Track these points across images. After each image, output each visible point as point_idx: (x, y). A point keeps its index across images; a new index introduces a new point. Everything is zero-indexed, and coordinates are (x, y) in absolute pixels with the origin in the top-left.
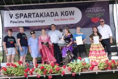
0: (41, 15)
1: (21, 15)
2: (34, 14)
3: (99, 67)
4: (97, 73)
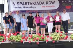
0: (33, 3)
1: (21, 3)
3: (71, 37)
4: (69, 41)
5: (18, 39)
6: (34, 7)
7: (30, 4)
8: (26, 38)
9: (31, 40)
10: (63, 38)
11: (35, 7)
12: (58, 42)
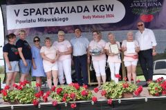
0: (63, 10)
2: (51, 9)
3: (149, 90)
4: (146, 100)
5: (25, 99)
6: (64, 20)
7: (55, 12)
8: (45, 94)
9: (58, 100)
10: (132, 93)
11: (67, 19)
12: (120, 102)
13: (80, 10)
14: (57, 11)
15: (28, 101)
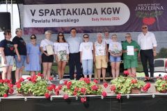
0: (74, 12)
1: (47, 11)
2: (64, 10)
3: (156, 87)
4: (154, 96)
5: (38, 91)
6: (76, 21)
7: (67, 14)
8: (57, 87)
9: (69, 94)
10: (140, 89)
11: (78, 20)
12: (128, 97)
13: (89, 12)
14: (69, 12)
15: (41, 94)
